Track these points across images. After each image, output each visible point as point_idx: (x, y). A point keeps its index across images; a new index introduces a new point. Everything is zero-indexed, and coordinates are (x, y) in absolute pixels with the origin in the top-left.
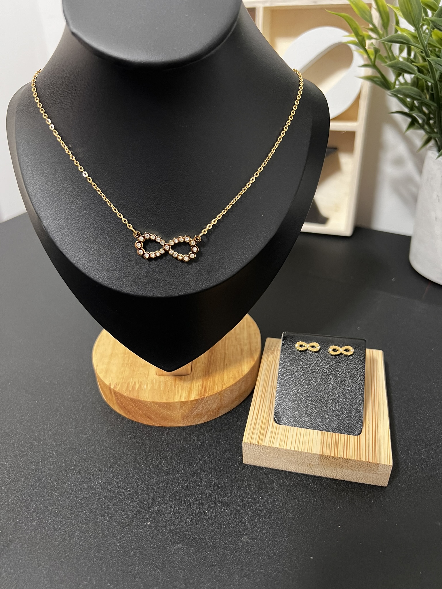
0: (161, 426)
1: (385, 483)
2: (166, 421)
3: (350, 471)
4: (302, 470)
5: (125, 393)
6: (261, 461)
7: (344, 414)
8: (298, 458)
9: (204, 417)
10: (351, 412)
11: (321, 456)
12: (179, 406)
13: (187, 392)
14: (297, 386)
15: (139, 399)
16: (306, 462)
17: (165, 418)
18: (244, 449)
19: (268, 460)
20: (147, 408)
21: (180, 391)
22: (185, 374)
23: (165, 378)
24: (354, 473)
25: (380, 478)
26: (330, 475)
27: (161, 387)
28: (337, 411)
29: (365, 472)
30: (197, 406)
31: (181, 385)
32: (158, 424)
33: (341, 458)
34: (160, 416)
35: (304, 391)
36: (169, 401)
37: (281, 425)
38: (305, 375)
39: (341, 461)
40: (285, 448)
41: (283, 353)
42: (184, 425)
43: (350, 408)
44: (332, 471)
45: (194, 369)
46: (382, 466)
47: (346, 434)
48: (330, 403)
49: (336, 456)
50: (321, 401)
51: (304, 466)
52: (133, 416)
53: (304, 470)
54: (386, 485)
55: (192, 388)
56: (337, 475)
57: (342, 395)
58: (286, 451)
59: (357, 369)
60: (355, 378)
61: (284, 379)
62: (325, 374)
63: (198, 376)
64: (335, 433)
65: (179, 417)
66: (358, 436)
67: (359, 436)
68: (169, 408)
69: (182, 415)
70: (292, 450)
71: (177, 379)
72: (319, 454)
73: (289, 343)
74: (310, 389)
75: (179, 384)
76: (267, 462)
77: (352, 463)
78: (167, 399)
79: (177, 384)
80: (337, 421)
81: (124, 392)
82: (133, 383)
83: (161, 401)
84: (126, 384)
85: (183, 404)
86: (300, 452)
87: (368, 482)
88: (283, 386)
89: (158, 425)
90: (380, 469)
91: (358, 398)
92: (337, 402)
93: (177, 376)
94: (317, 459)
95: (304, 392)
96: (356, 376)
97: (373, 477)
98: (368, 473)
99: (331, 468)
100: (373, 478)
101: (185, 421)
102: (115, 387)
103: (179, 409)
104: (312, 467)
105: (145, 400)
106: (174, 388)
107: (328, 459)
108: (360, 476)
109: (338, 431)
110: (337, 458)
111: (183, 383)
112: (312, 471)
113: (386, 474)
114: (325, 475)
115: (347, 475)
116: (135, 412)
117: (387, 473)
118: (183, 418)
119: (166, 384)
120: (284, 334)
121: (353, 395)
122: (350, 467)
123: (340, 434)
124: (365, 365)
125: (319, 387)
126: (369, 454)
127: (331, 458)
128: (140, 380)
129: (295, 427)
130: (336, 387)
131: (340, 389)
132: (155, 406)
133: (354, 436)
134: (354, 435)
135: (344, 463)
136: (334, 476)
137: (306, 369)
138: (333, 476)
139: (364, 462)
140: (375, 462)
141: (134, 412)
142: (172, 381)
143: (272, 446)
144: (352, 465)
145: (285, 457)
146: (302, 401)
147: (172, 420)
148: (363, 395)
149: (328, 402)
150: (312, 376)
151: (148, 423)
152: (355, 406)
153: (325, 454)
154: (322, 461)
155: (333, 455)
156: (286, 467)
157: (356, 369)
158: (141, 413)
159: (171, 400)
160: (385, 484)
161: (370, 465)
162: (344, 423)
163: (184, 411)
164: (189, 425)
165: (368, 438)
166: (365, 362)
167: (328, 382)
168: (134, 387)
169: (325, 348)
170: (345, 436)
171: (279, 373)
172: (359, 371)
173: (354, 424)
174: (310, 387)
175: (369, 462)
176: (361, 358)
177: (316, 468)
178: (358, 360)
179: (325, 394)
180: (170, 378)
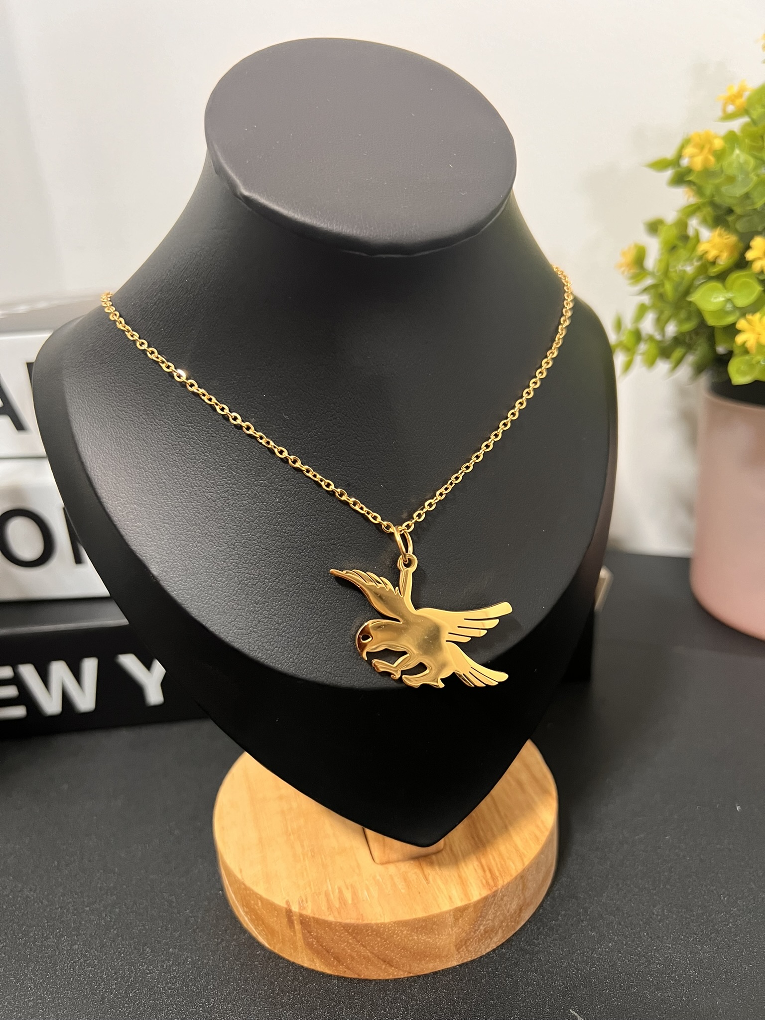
9: (496, 934)
12: (451, 920)
20: (384, 938)
30: (485, 911)
32: (406, 973)
42: (459, 962)
65: (451, 945)
69: (456, 939)
85: (459, 912)
89: (406, 975)
101: (462, 951)
159: (435, 911)
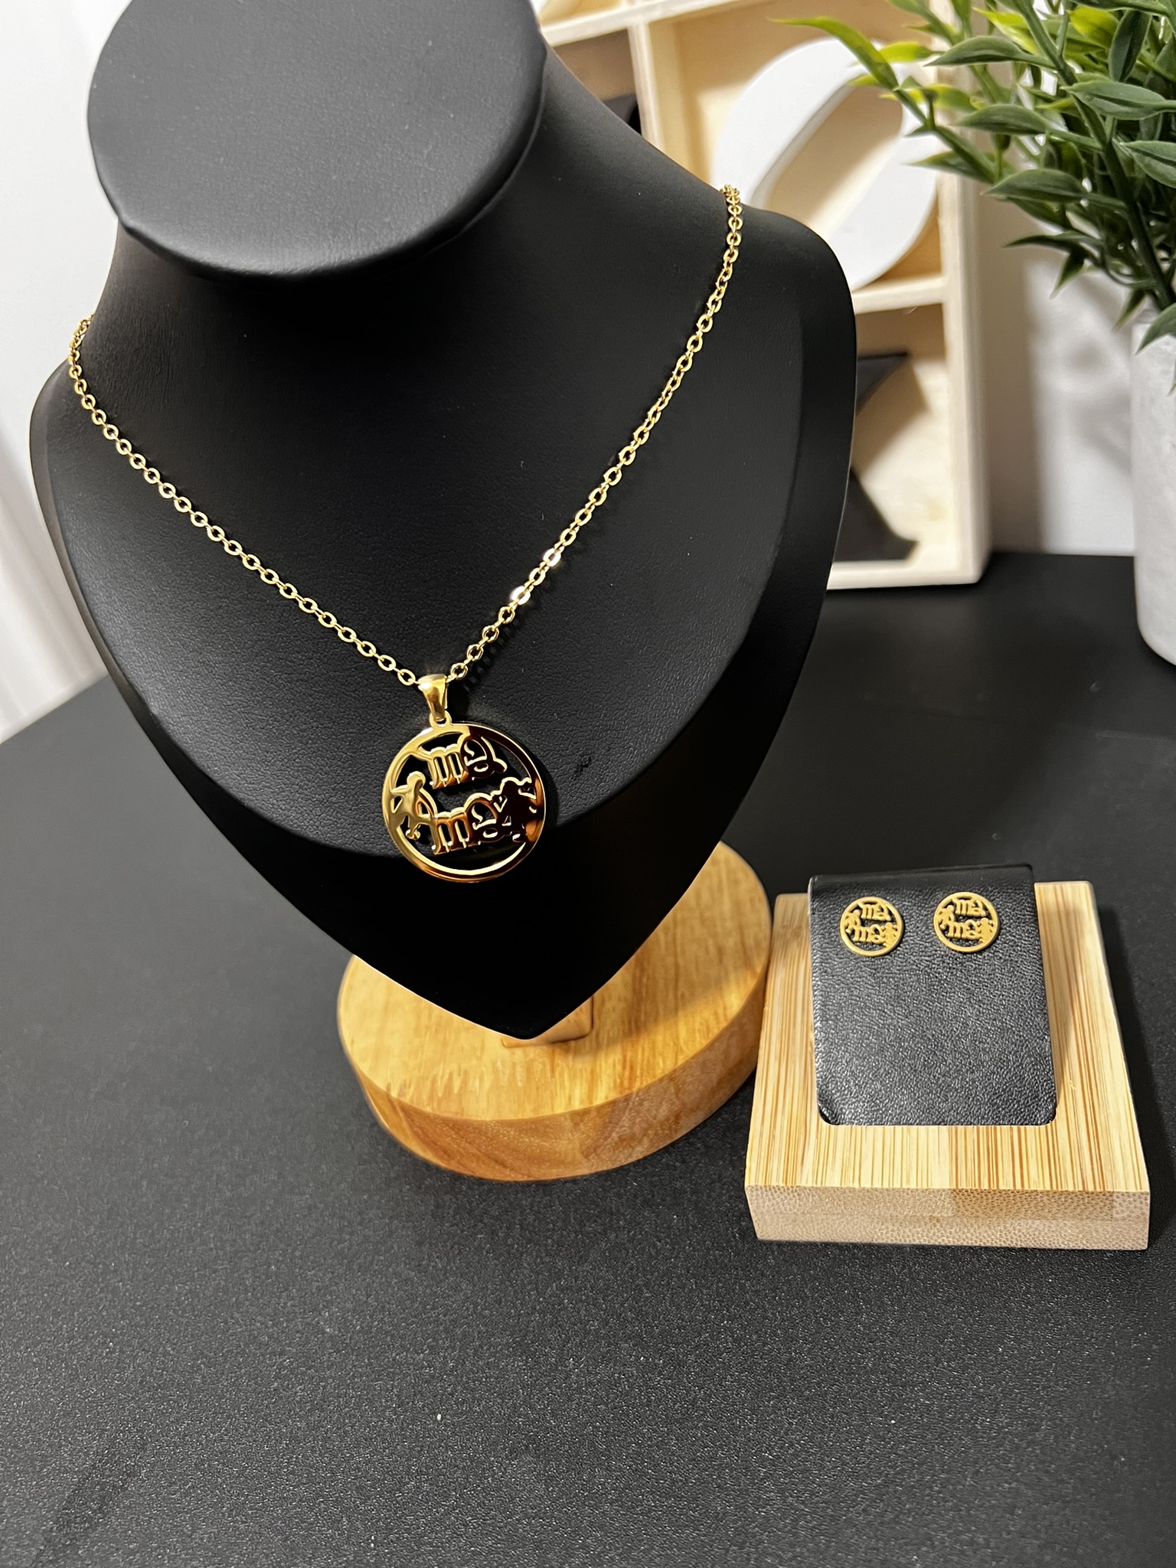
0: (532, 1179)
1: (1140, 1241)
2: (543, 1167)
3: (1037, 1222)
4: (913, 1236)
5: (429, 1105)
6: (801, 1226)
7: (1003, 1073)
8: (895, 1205)
10: (1021, 1064)
11: (956, 1192)
13: (585, 1086)
14: (866, 1015)
15: (465, 1117)
16: (919, 1214)
17: (539, 1160)
18: (752, 1204)
19: (819, 1222)
21: (567, 1083)
22: (576, 1033)
23: (526, 1053)
24: (1052, 1226)
25: (1125, 1229)
26: (989, 1239)
27: (519, 1078)
28: (984, 1067)
29: (1082, 1219)
31: (568, 1066)
33: (1009, 1190)
34: (525, 1155)
35: (889, 1025)
36: (540, 1115)
37: (840, 1126)
38: (884, 983)
39: (1011, 1198)
40: (856, 1185)
41: (818, 934)
43: (1015, 1053)
44: (992, 1227)
45: (599, 1019)
46: (1121, 1197)
47: (1015, 1124)
48: (960, 1047)
49: (995, 1188)
50: (935, 1046)
51: (917, 1225)
52: (459, 1162)
53: (920, 1235)
54: (1142, 1244)
55: (598, 1068)
56: (1009, 1237)
57: (989, 1023)
58: (861, 1194)
59: (1020, 947)
60: (1017, 971)
61: (831, 1003)
62: (936, 972)
63: (611, 1035)
64: (985, 1126)
66: (1049, 1124)
67: (1051, 1125)
68: (545, 1132)
70: (876, 1190)
71: (558, 1050)
72: (949, 1189)
73: (830, 905)
74: (902, 1020)
75: (564, 1064)
76: (818, 1229)
77: (1039, 1200)
78: (535, 1110)
79: (558, 1065)
80: (988, 1094)
81: (425, 1104)
82: (447, 1076)
83: (520, 1117)
84: (428, 1083)
86: (898, 1190)
87: (1095, 1243)
88: (830, 1022)
90: (1118, 1205)
91: (1033, 1023)
92: (980, 1042)
93: (556, 1045)
94: (946, 1203)
95: (888, 1030)
96: (1019, 967)
97: (1104, 1230)
98: (1088, 1221)
99: (988, 1222)
100: (1106, 1233)
102: (401, 1093)
103: (571, 1132)
104: (938, 1225)
105: (479, 1119)
106: (552, 1077)
107: (974, 1199)
108: (1070, 1231)
109: (993, 1118)
110: (997, 1192)
111: (574, 1058)
112: (940, 1235)
113: (1138, 1217)
114: (976, 1242)
115: (1034, 1235)
116: (461, 1150)
117: (1138, 1214)
118: (585, 1153)
119: (529, 1070)
120: (814, 884)
121: (1018, 1018)
122: (1039, 1212)
123: (998, 1127)
124: (1038, 933)
125: (925, 1011)
126: (1081, 1169)
127: (983, 1195)
128: (464, 1066)
129: (879, 1124)
130: (970, 1002)
131: (980, 1006)
132: (508, 1132)
133: (1037, 1127)
134: (1037, 1124)
135: (1019, 1204)
136: (1000, 1241)
137: (883, 968)
138: (998, 1241)
139: (1073, 1193)
140: (1102, 1190)
141: (458, 1151)
142: (545, 1059)
143: (823, 1185)
144: (1041, 1204)
145: (862, 1209)
146: (886, 1053)
147: (560, 1163)
148: (1045, 1014)
149: (954, 1046)
150: (903, 984)
151: (498, 1175)
152: (1027, 1046)
153: (965, 1188)
154: (961, 1206)
155: (986, 1187)
156: (871, 1233)
157: (1018, 946)
158: (478, 1153)
160: (1140, 1245)
161: (1090, 1199)
162: (1005, 1097)
163: (585, 1135)
164: (605, 1168)
165: (1074, 1127)
166: (1038, 925)
167: (946, 993)
168: (448, 1087)
169: (926, 904)
170: (1011, 1130)
171: (815, 988)
172: (1024, 952)
173: (1032, 1095)
174: (900, 1013)
175: (1084, 1191)
176: (1024, 915)
177: (948, 1226)
178: (1019, 923)
179: (944, 1027)
180: (538, 1050)
